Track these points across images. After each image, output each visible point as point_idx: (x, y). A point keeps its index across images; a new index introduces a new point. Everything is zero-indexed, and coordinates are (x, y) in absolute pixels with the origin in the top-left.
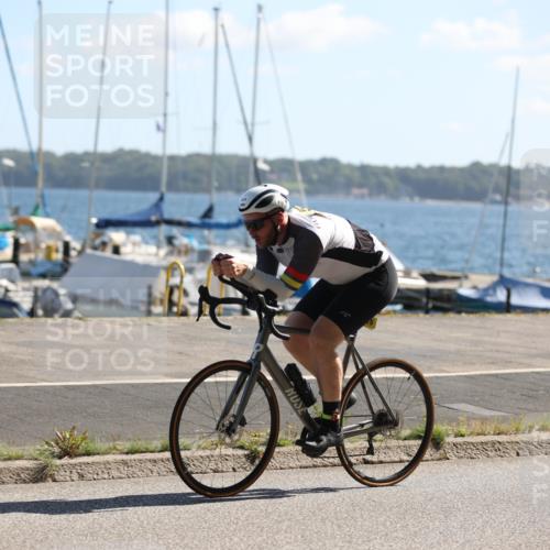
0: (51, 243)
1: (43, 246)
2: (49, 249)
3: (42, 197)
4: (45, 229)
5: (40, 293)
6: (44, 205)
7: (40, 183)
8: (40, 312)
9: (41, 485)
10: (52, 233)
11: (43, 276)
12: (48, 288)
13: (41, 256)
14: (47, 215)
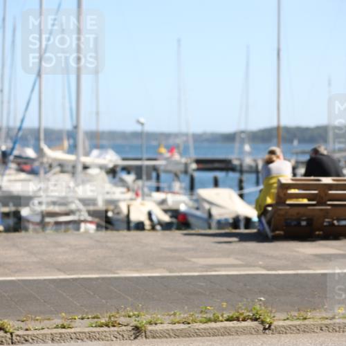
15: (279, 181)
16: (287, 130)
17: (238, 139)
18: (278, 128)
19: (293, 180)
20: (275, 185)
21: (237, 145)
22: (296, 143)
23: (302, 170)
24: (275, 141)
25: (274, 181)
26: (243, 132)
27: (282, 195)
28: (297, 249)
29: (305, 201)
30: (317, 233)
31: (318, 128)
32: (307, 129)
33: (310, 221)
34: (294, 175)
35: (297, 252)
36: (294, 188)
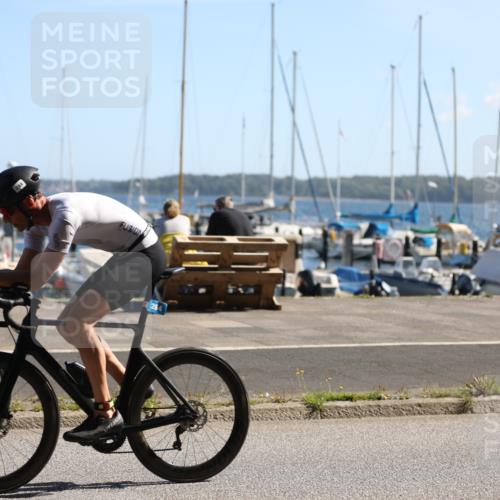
0: (464, 241)
1: (459, 244)
2: (463, 246)
3: (457, 209)
4: (460, 232)
5: (457, 279)
6: (459, 215)
7: (456, 199)
8: (457, 292)
9: (464, 415)
10: (464, 235)
11: (459, 266)
12: (463, 276)
13: (457, 251)
14: (461, 222)
15: (174, 239)
16: (192, 178)
17: (131, 190)
18: (180, 176)
19: (190, 238)
20: (170, 245)
21: (130, 196)
22: (196, 194)
23: (205, 228)
24: (177, 191)
25: (168, 239)
26: (138, 180)
27: (177, 256)
28: (193, 322)
29: (205, 264)
30: (218, 302)
31: (229, 177)
32: (216, 178)
33: (210, 288)
34: (198, 232)
35: (193, 325)
36: (192, 249)
